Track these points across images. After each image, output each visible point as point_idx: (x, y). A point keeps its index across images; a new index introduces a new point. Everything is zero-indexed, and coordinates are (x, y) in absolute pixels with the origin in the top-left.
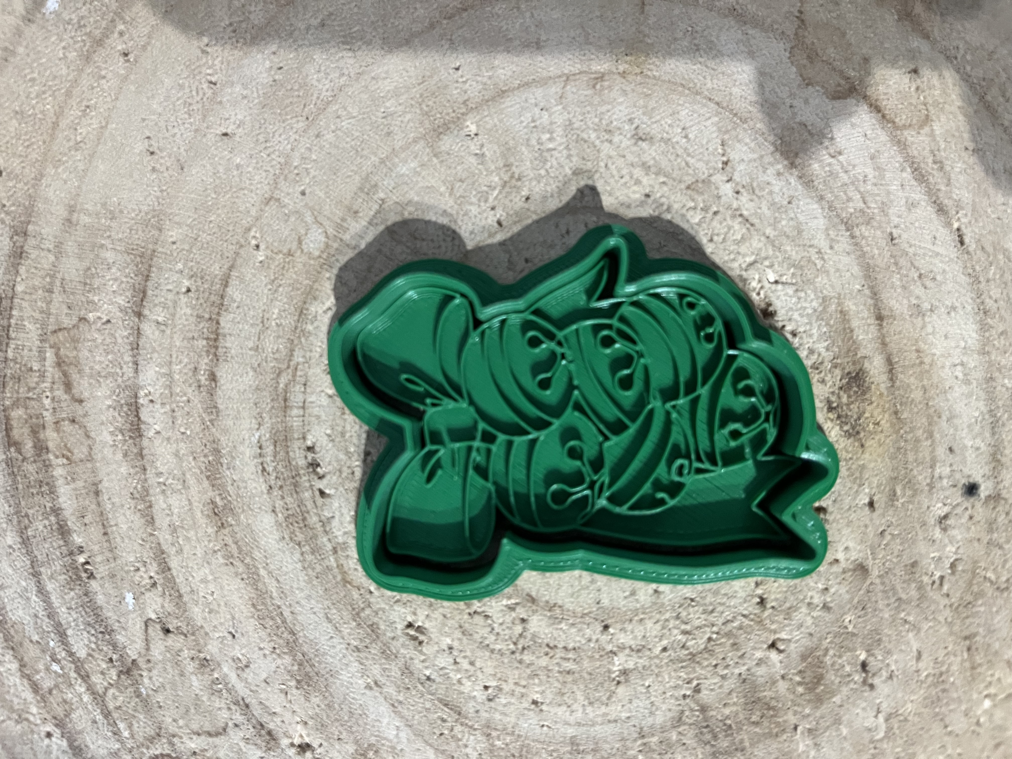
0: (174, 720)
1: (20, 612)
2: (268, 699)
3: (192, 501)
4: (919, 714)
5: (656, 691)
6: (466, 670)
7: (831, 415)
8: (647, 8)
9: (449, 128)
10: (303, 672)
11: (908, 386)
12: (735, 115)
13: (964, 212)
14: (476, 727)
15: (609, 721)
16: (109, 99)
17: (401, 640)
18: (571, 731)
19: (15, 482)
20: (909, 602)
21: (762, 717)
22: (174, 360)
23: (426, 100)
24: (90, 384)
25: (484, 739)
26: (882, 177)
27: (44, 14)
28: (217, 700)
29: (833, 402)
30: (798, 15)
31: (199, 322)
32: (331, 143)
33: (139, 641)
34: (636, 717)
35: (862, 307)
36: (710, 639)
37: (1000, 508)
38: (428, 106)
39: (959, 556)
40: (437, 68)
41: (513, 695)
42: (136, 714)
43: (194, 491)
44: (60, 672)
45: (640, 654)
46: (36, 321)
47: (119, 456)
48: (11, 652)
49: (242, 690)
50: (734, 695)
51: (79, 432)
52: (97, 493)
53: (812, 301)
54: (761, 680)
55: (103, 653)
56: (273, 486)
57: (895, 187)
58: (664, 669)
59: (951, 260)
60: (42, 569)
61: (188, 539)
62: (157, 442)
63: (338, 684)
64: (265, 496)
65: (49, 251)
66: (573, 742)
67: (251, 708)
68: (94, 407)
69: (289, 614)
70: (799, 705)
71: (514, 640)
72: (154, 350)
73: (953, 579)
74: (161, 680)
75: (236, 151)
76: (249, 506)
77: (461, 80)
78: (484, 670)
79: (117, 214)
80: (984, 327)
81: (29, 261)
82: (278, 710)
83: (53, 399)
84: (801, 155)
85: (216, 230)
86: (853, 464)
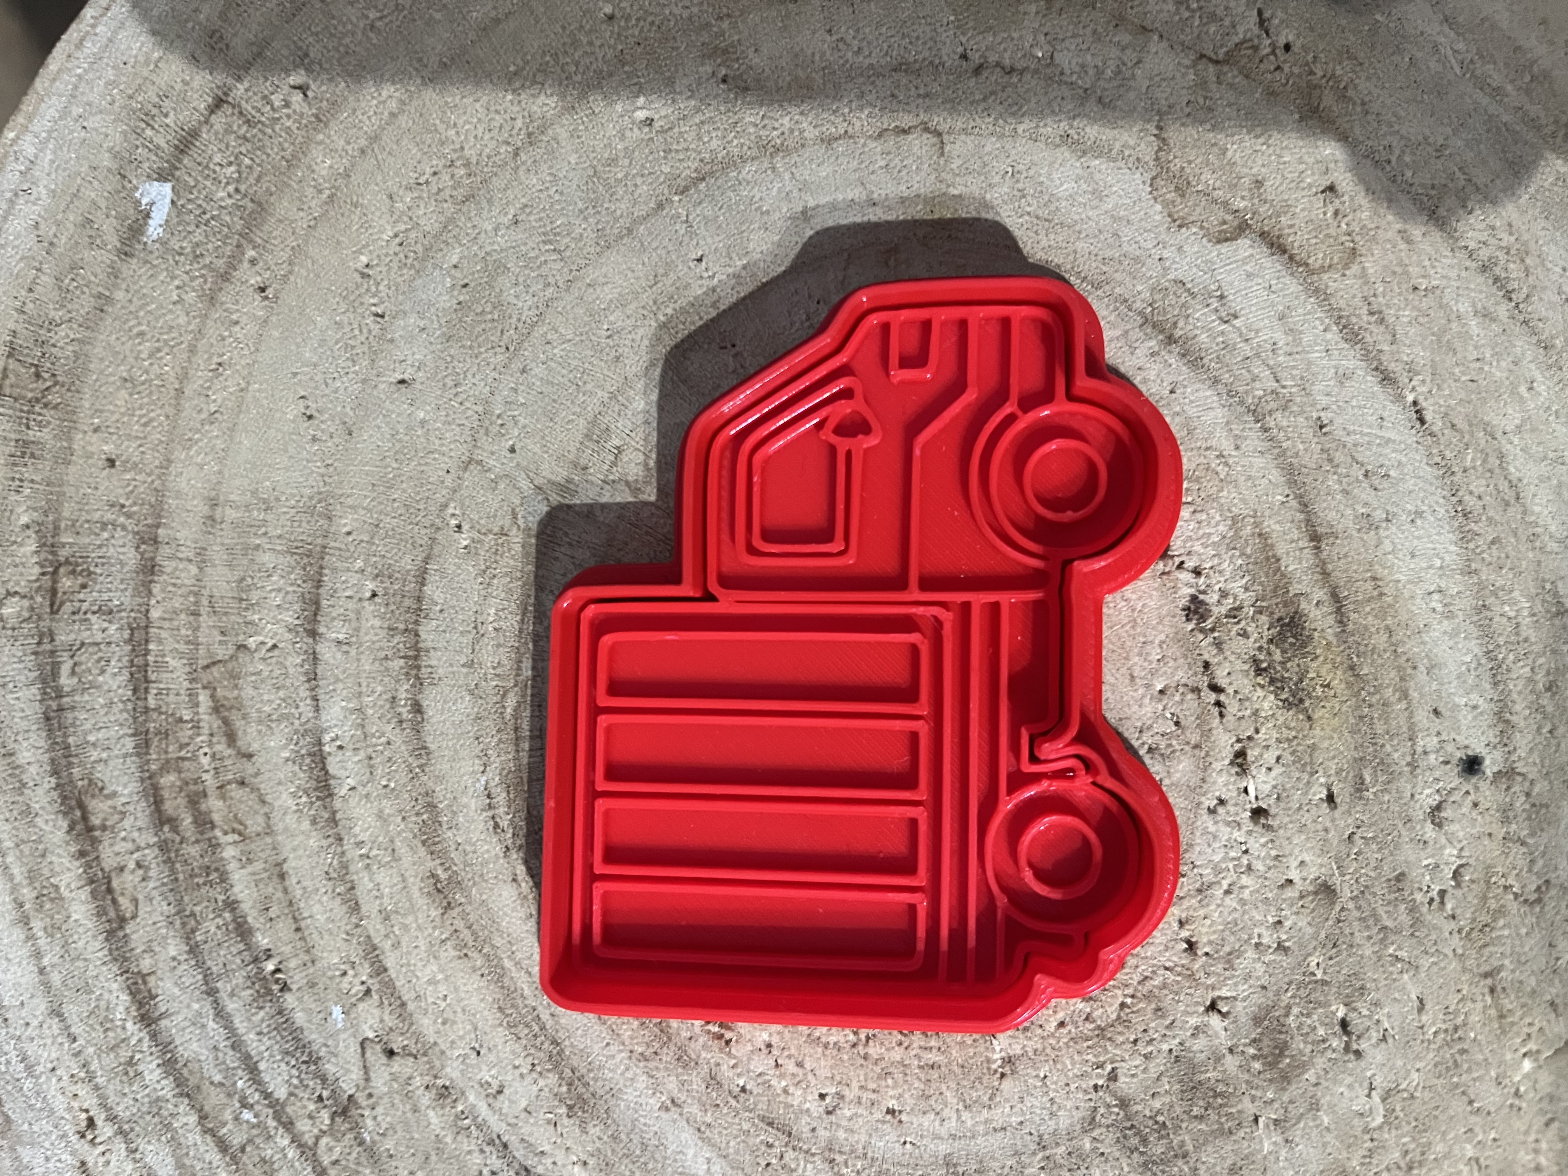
1: (194, 1045)
2: (531, 1135)
3: (407, 874)
4: (1430, 1088)
5: (1056, 1083)
6: (793, 1075)
7: (1260, 680)
8: (947, 148)
9: (696, 343)
10: (574, 1095)
11: (1366, 628)
13: (1421, 377)
14: (814, 1151)
16: (246, 352)
17: (702, 1041)
18: (943, 1148)
19: (173, 871)
20: (1398, 932)
21: (1207, 1109)
22: (364, 689)
23: (662, 307)
24: (260, 732)
25: (825, 1166)
26: (1297, 342)
27: (145, 244)
28: (465, 1141)
29: (1261, 662)
30: (1155, 132)
31: (393, 636)
32: (542, 379)
33: (355, 1069)
34: (1032, 1122)
35: (1289, 525)
36: (1123, 1005)
37: (1516, 788)
38: (665, 315)
39: (1463, 861)
40: (672, 262)
41: (859, 1103)
42: (360, 1169)
43: (406, 863)
44: (255, 1121)
45: (1029, 1034)
46: (181, 655)
47: (306, 825)
48: (186, 1101)
49: (497, 1125)
50: (1165, 1080)
51: (252, 797)
52: (282, 876)
53: (1217, 524)
54: (1200, 1057)
55: (309, 1091)
56: (510, 846)
57: (1317, 355)
58: (1064, 1051)
60: (219, 985)
61: (405, 928)
62: (353, 802)
63: (622, 1108)
64: (502, 861)
65: (190, 561)
66: (948, 1162)
67: (511, 1148)
68: (268, 762)
69: (548, 1017)
70: (1257, 1088)
72: (338, 680)
73: (1459, 893)
74: (389, 1119)
75: (418, 403)
76: (482, 875)
77: (706, 275)
78: (818, 1072)
79: (272, 503)
80: (1465, 537)
81: (165, 577)
82: (546, 1148)
83: (214, 756)
84: (1181, 324)
85: (402, 511)
86: (1299, 744)
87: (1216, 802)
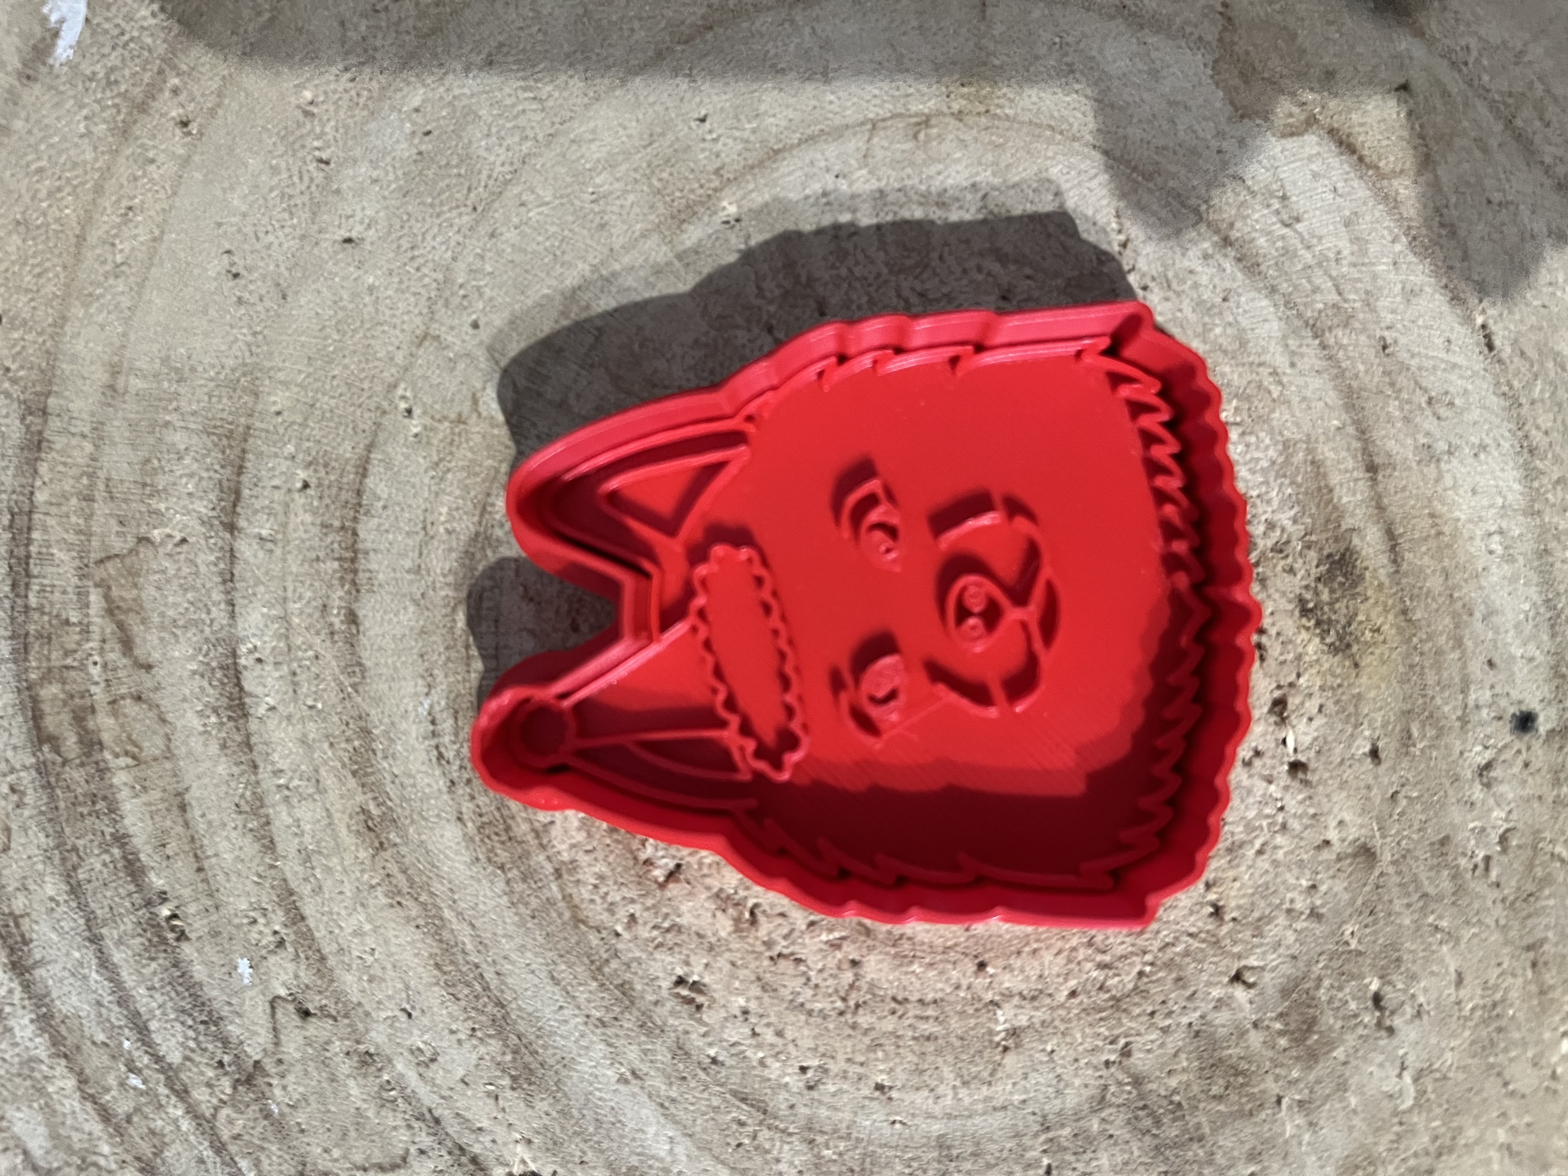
0: (326, 1151)
1: (74, 999)
2: (468, 1109)
3: (332, 811)
4: (1465, 1068)
5: (1063, 1058)
6: (772, 1045)
7: (1304, 621)
8: (989, 11)
9: (695, 213)
10: (519, 1063)
11: (1421, 569)
12: (1135, 169)
13: (1491, 299)
14: (791, 1130)
15: (995, 1109)
16: (162, 195)
17: (669, 1005)
18: (937, 1128)
19: (52, 798)
20: (1439, 898)
21: (1227, 1088)
22: (290, 594)
23: (657, 171)
24: (162, 639)
25: (804, 1147)
26: (1364, 252)
27: (52, 67)
28: (391, 1114)
29: (1307, 602)
30: (1221, 9)
31: (326, 534)
32: (513, 245)
33: (263, 1032)
34: (1037, 1101)
35: (1344, 454)
36: (1141, 974)
38: (660, 180)
39: (1511, 825)
40: (671, 120)
41: (845, 1078)
42: (266, 1145)
43: (333, 796)
44: (143, 1087)
45: (1036, 1004)
46: (69, 547)
47: (214, 748)
48: (63, 1062)
49: (427, 1097)
50: (1183, 1056)
51: (150, 714)
52: (183, 808)
53: (1267, 448)
54: (1222, 1032)
55: (207, 1054)
56: (456, 780)
57: (1384, 267)
58: (1074, 1023)
59: (1475, 374)
60: (104, 931)
61: (328, 870)
62: (272, 724)
63: (575, 1079)
64: (445, 797)
65: (84, 436)
66: (942, 1143)
67: (443, 1123)
68: (170, 674)
69: (493, 976)
70: (1282, 1065)
71: (842, 994)
72: (258, 582)
73: (1505, 859)
75: (366, 265)
76: (420, 814)
77: (709, 137)
78: (799, 1043)
79: (187, 373)
80: (1530, 474)
81: (54, 454)
82: (485, 1124)
83: (105, 666)
84: (1238, 225)
85: (343, 389)
86: (1343, 693)
87: (1251, 753)
